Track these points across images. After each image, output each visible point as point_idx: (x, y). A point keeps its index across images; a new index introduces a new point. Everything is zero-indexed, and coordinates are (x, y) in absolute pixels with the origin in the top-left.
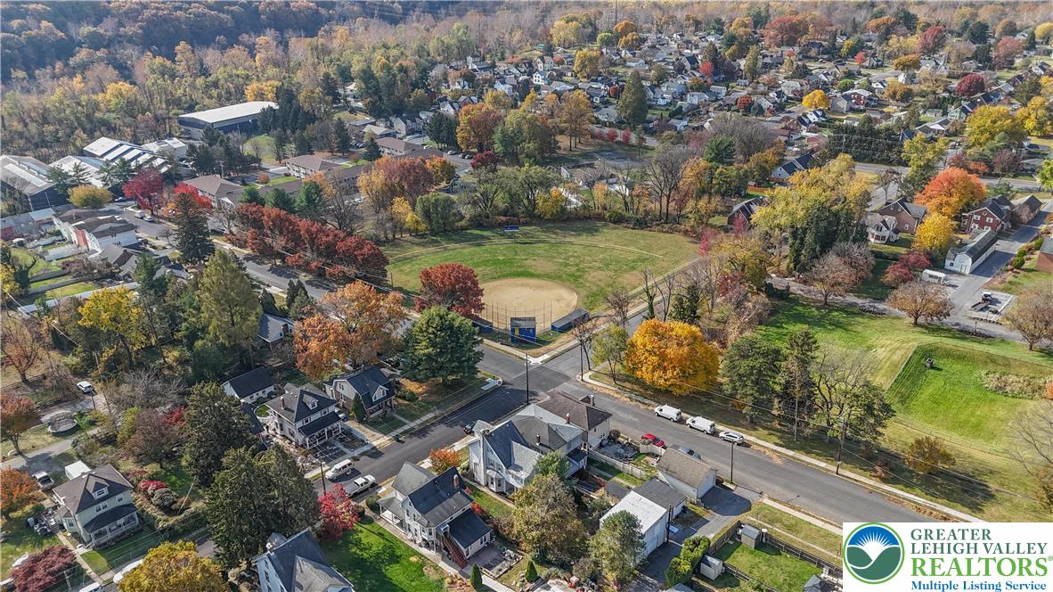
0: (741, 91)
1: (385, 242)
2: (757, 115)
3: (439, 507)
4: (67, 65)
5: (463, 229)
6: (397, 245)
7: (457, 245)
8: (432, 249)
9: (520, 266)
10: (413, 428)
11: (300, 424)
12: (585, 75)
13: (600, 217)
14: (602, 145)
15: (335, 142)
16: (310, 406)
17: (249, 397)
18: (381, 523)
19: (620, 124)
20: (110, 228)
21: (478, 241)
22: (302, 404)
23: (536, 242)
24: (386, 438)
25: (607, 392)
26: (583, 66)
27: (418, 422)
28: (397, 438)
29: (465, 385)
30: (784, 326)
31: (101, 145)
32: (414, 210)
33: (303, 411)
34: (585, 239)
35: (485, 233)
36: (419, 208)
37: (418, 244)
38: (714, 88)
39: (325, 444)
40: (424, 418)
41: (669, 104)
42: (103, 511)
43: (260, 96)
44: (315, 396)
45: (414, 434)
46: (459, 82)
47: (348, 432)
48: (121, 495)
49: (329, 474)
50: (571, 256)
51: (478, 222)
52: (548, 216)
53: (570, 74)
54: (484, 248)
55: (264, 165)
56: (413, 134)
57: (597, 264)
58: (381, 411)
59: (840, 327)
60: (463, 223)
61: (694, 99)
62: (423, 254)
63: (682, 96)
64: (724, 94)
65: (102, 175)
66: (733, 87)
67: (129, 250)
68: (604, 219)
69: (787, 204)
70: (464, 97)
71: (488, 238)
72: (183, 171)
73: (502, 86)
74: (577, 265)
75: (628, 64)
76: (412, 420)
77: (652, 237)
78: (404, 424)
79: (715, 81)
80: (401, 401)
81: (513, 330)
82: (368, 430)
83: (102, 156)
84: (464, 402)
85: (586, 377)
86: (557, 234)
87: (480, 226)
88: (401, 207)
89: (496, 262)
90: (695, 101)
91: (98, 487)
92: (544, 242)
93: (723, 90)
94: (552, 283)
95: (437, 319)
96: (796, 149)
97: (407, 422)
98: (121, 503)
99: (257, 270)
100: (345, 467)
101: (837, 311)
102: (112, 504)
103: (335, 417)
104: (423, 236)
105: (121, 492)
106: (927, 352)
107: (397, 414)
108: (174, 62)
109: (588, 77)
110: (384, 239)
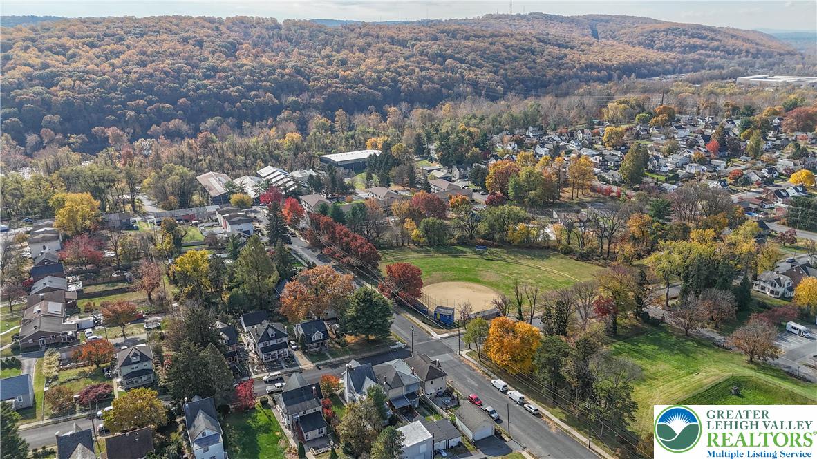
0: (740, 165)
1: (395, 247)
2: (743, 185)
3: (299, 404)
4: (275, 120)
5: (453, 245)
6: (401, 250)
7: (441, 255)
8: (422, 255)
9: (475, 275)
10: (331, 363)
11: (262, 345)
12: (611, 144)
13: (555, 249)
14: (599, 197)
15: (406, 179)
16: (270, 335)
17: (251, 327)
18: (273, 411)
19: (620, 183)
20: (240, 220)
21: (455, 254)
22: (266, 333)
23: (497, 260)
24: (312, 365)
25: (471, 364)
26: (610, 138)
27: (337, 359)
28: (318, 367)
29: (382, 343)
30: (640, 345)
31: (267, 171)
32: (418, 227)
33: (265, 337)
34: (536, 263)
35: (464, 249)
36: (421, 227)
37: (415, 251)
38: (714, 162)
39: (275, 361)
40: (341, 358)
41: (671, 171)
42: (135, 370)
43: (375, 146)
44: (275, 330)
45: (330, 366)
46: (510, 145)
47: (292, 357)
48: (146, 363)
49: (265, 378)
50: (515, 273)
51: (463, 242)
52: (515, 243)
53: (600, 143)
54: (458, 259)
55: (357, 191)
56: (463, 178)
57: (531, 281)
58: (319, 348)
59: (684, 353)
60: (453, 241)
61: (692, 169)
62: (414, 258)
63: (682, 166)
64: (723, 167)
65: (255, 188)
66: (733, 162)
67: (242, 234)
68: (558, 251)
69: (670, 253)
70: (508, 155)
71: (465, 253)
72: (303, 190)
73: (541, 149)
74: (516, 280)
75: (653, 138)
76: (334, 358)
77: (588, 267)
78: (329, 359)
79: (721, 156)
80: (336, 345)
81: (436, 314)
82: (305, 358)
83: (264, 177)
84: (374, 353)
85: (463, 353)
86: (515, 256)
87: (464, 244)
88: (409, 224)
89: (461, 269)
90: (693, 171)
91: (135, 355)
92: (504, 260)
93: (723, 164)
94: (489, 289)
95: (363, 294)
96: (760, 216)
97: (331, 358)
98: (145, 368)
99: (311, 255)
100: (276, 375)
101: (692, 341)
102: (141, 366)
103: (285, 345)
104: (422, 246)
105: (146, 361)
106: (738, 381)
107: (328, 352)
108: (333, 121)
109: (613, 146)
110: (396, 245)
